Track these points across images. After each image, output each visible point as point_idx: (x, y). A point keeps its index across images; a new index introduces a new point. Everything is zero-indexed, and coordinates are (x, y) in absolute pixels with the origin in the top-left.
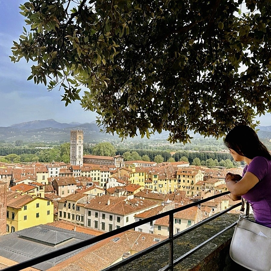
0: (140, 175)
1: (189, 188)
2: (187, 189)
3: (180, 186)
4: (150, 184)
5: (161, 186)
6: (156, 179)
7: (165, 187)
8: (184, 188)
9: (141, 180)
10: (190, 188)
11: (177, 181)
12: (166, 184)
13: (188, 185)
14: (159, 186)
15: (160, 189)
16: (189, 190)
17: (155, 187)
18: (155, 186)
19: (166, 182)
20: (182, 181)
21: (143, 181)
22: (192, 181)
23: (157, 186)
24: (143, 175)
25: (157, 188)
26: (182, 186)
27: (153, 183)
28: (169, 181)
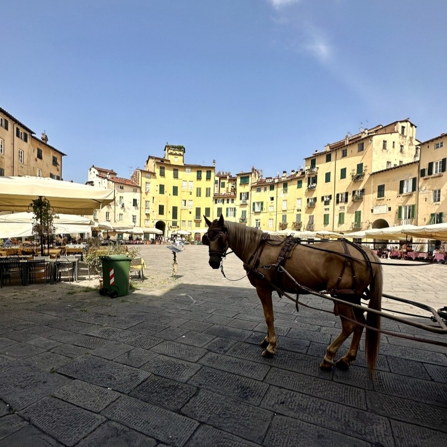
0: (199, 178)
1: (346, 201)
2: (337, 207)
3: (315, 199)
4: (230, 205)
5: (257, 209)
6: (246, 187)
7: (271, 209)
8: (327, 203)
9: (203, 193)
10: (350, 197)
11: (305, 185)
12: (272, 199)
13: (343, 186)
14: (254, 209)
15: (257, 217)
16: (346, 206)
17: (244, 213)
18: (244, 209)
19: (273, 193)
20: (321, 178)
21: (208, 195)
22: (360, 166)
23: (247, 209)
24: (208, 178)
25: (248, 216)
26: (319, 199)
27: (238, 201)
28: (281, 189)
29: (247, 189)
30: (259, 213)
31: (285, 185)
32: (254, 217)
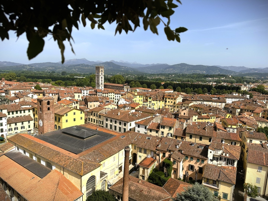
0: (140, 97)
2: (171, 107)
4: (147, 103)
5: (153, 104)
7: (156, 105)
8: (169, 106)
9: (141, 100)
10: (173, 106)
11: (164, 102)
13: (172, 104)
17: (150, 105)
19: (157, 102)
20: (167, 102)
21: (142, 101)
22: (175, 102)
23: (151, 104)
24: (142, 97)
25: (151, 106)
26: (167, 105)
27: (148, 103)
28: (159, 101)
29: (151, 100)
30: (153, 106)
31: (160, 101)
32: (152, 106)
